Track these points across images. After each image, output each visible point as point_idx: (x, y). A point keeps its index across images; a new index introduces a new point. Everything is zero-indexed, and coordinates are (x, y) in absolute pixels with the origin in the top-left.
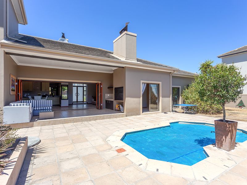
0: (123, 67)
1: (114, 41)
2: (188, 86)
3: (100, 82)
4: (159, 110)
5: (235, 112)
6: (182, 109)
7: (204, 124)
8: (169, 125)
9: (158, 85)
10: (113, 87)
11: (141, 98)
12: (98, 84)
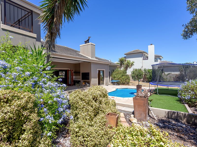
0: (89, 62)
1: (80, 46)
2: (114, 70)
3: (69, 69)
4: (104, 84)
5: (134, 83)
6: (111, 83)
7: (127, 88)
8: (116, 90)
9: (103, 71)
10: (80, 72)
11: (97, 78)
12: (68, 70)
